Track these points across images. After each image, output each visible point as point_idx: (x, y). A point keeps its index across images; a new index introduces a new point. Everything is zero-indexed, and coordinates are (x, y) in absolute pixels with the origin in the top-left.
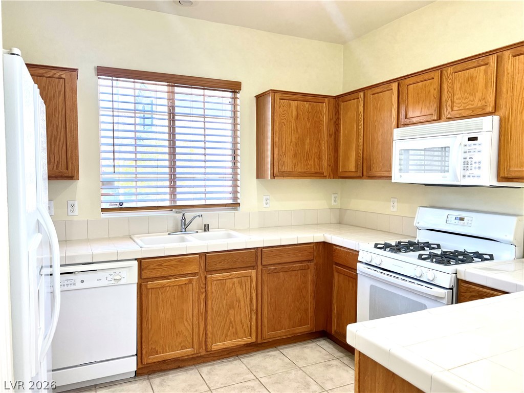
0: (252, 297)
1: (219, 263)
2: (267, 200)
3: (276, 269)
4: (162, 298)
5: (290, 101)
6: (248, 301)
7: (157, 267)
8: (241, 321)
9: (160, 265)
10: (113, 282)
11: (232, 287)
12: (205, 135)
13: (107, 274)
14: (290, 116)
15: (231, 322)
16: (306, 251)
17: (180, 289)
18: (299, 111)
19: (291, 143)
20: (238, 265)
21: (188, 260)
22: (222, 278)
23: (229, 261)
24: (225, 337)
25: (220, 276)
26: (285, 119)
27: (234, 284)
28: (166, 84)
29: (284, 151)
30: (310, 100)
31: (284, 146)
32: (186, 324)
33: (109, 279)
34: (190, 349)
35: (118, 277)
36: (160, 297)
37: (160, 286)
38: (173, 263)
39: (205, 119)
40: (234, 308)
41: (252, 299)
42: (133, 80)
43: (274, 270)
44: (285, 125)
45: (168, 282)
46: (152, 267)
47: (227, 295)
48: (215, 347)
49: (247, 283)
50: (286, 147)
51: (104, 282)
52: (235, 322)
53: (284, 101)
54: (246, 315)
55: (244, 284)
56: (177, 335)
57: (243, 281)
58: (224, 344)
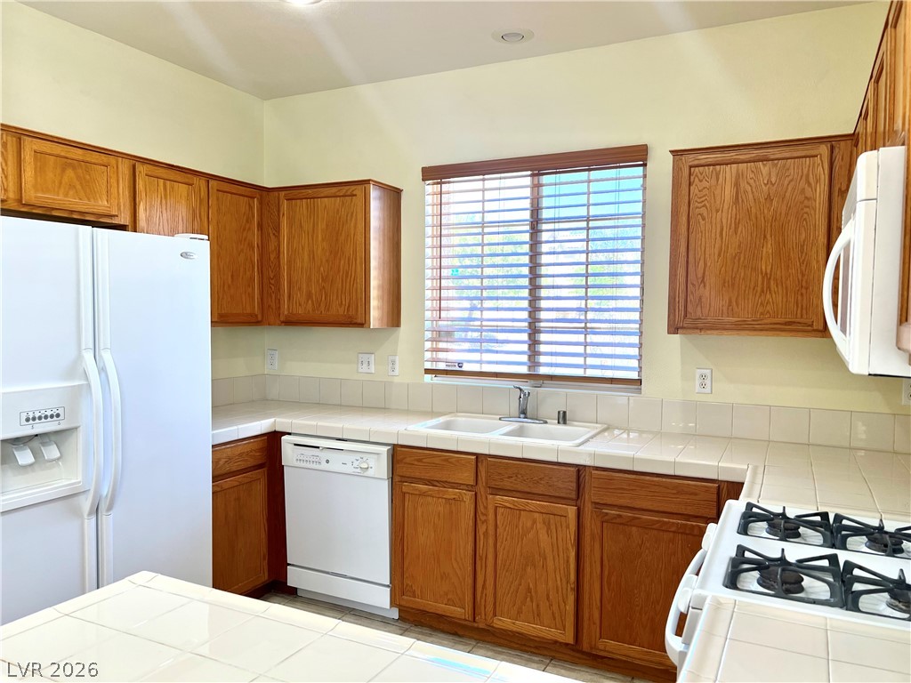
0: (568, 557)
1: (509, 477)
2: (703, 377)
3: (620, 516)
4: (423, 512)
5: (718, 167)
6: (562, 562)
7: (416, 463)
8: (548, 596)
9: (420, 460)
10: (359, 470)
11: (532, 528)
12: (587, 252)
13: (353, 457)
14: (718, 198)
15: (529, 590)
16: (696, 494)
17: (448, 506)
18: (743, 184)
19: (719, 255)
20: (541, 489)
21: (458, 460)
22: (512, 506)
23: (525, 478)
24: (518, 612)
25: (508, 502)
26: (705, 206)
27: (534, 522)
28: (529, 173)
29: (700, 275)
30: (772, 157)
31: (702, 263)
32: (455, 565)
33: (355, 465)
34: (459, 609)
35: (365, 466)
36: (420, 509)
37: (417, 493)
38: (437, 461)
39: (588, 224)
40: (534, 566)
41: (568, 561)
42: (481, 177)
43: (615, 518)
44: (704, 219)
45: (430, 490)
46: (408, 460)
47: (522, 540)
48: (499, 623)
49: (559, 529)
50: (705, 264)
51: (349, 469)
52: (536, 592)
53: (701, 168)
54: (557, 587)
55: (553, 527)
56: (442, 578)
57: (551, 521)
58: (514, 623)
